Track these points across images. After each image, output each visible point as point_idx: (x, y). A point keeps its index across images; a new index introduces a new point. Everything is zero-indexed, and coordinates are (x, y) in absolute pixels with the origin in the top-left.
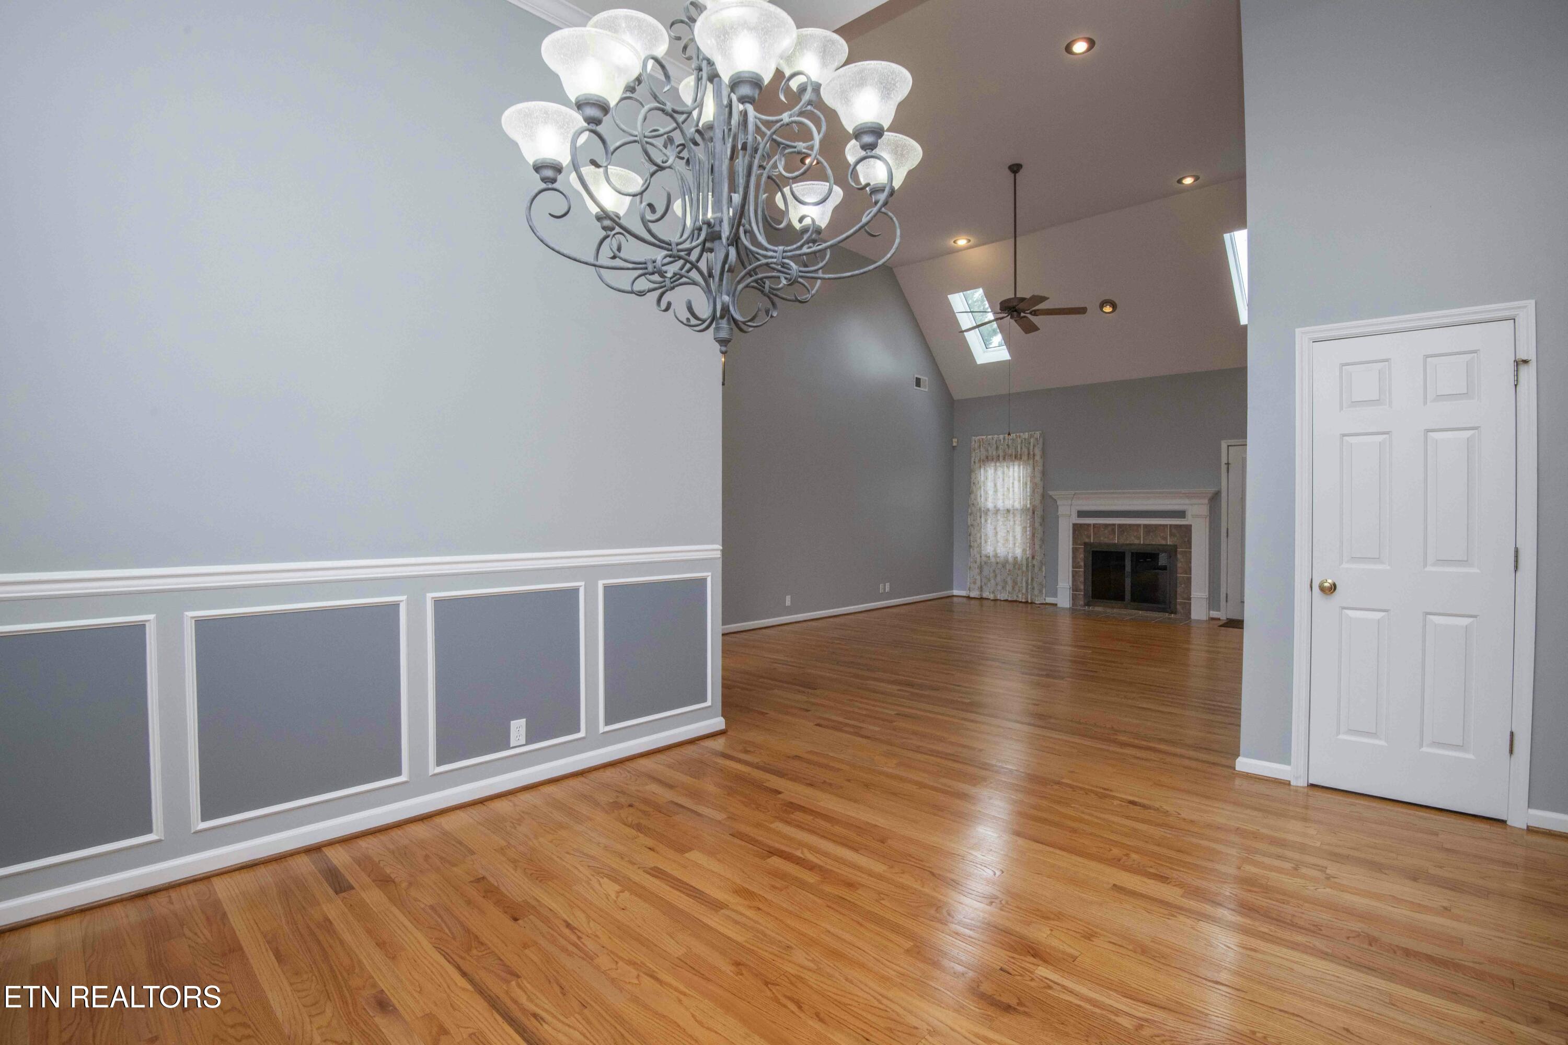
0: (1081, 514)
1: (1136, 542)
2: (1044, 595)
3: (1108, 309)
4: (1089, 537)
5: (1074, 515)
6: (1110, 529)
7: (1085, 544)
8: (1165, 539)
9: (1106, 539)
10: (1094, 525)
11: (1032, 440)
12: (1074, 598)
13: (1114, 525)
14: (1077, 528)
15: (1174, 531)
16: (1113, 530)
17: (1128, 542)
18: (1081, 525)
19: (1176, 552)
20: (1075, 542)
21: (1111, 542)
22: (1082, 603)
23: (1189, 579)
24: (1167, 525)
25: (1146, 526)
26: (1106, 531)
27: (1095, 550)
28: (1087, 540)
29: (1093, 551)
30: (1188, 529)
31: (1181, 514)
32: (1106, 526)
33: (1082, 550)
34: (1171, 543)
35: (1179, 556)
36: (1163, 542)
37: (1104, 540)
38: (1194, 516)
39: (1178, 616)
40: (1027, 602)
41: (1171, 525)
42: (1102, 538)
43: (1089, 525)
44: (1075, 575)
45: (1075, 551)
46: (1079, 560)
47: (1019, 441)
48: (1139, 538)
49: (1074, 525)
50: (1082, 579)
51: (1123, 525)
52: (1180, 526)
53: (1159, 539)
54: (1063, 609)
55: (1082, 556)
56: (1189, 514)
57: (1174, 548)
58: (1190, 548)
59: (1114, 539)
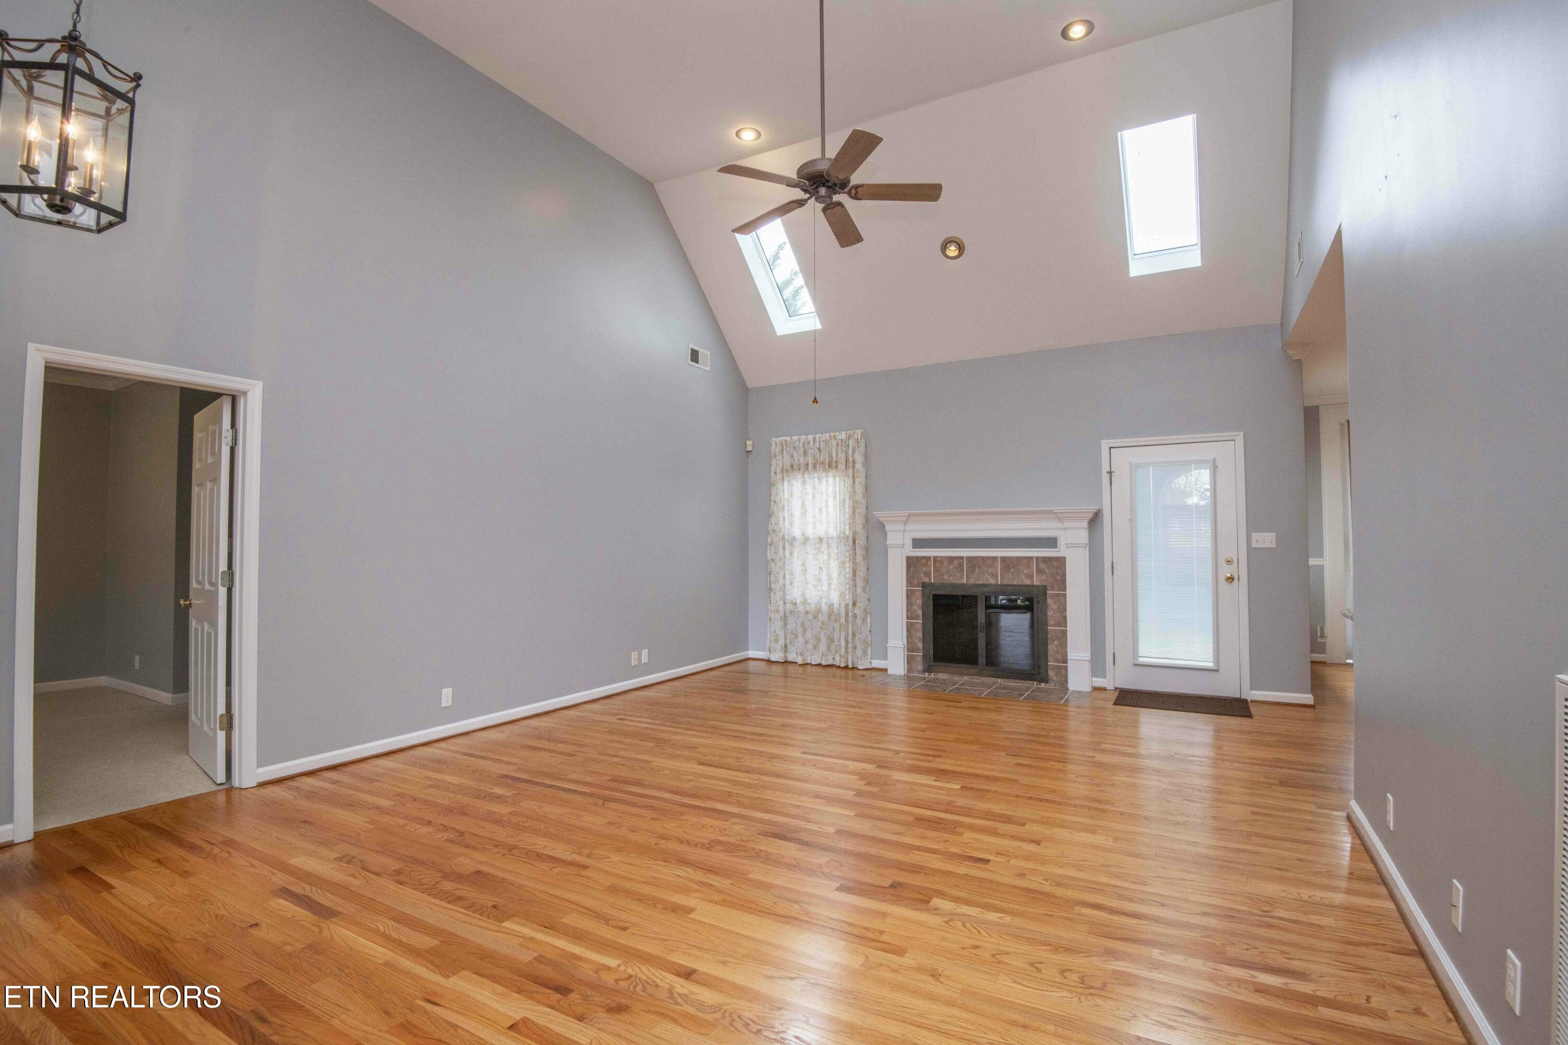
0: (918, 543)
1: (992, 581)
2: (869, 657)
3: (952, 251)
4: (928, 575)
5: (909, 543)
6: (956, 563)
7: (924, 585)
8: (1030, 576)
9: (951, 578)
10: (935, 558)
11: (851, 443)
12: (910, 660)
13: (962, 558)
14: (912, 563)
15: (1042, 566)
16: (961, 565)
17: (980, 582)
18: (918, 559)
19: (1045, 594)
20: (909, 582)
21: (958, 582)
22: (920, 667)
23: (1064, 633)
24: (1031, 558)
25: (1004, 559)
26: (951, 567)
27: (936, 592)
28: (926, 580)
29: (933, 595)
30: (1060, 562)
31: (1051, 542)
32: (951, 559)
33: (919, 594)
34: (1039, 584)
35: (1049, 601)
36: (1028, 582)
37: (949, 579)
38: (1068, 546)
39: (1051, 686)
40: (846, 667)
41: (1037, 558)
42: (946, 577)
43: (928, 558)
44: (910, 628)
45: (910, 595)
46: (916, 608)
47: (834, 443)
48: (995, 576)
49: (908, 558)
50: (920, 635)
51: (976, 558)
52: (1051, 559)
53: (1023, 577)
54: (895, 677)
55: (919, 602)
56: (1061, 542)
57: (1043, 590)
58: (1065, 589)
59: (962, 577)
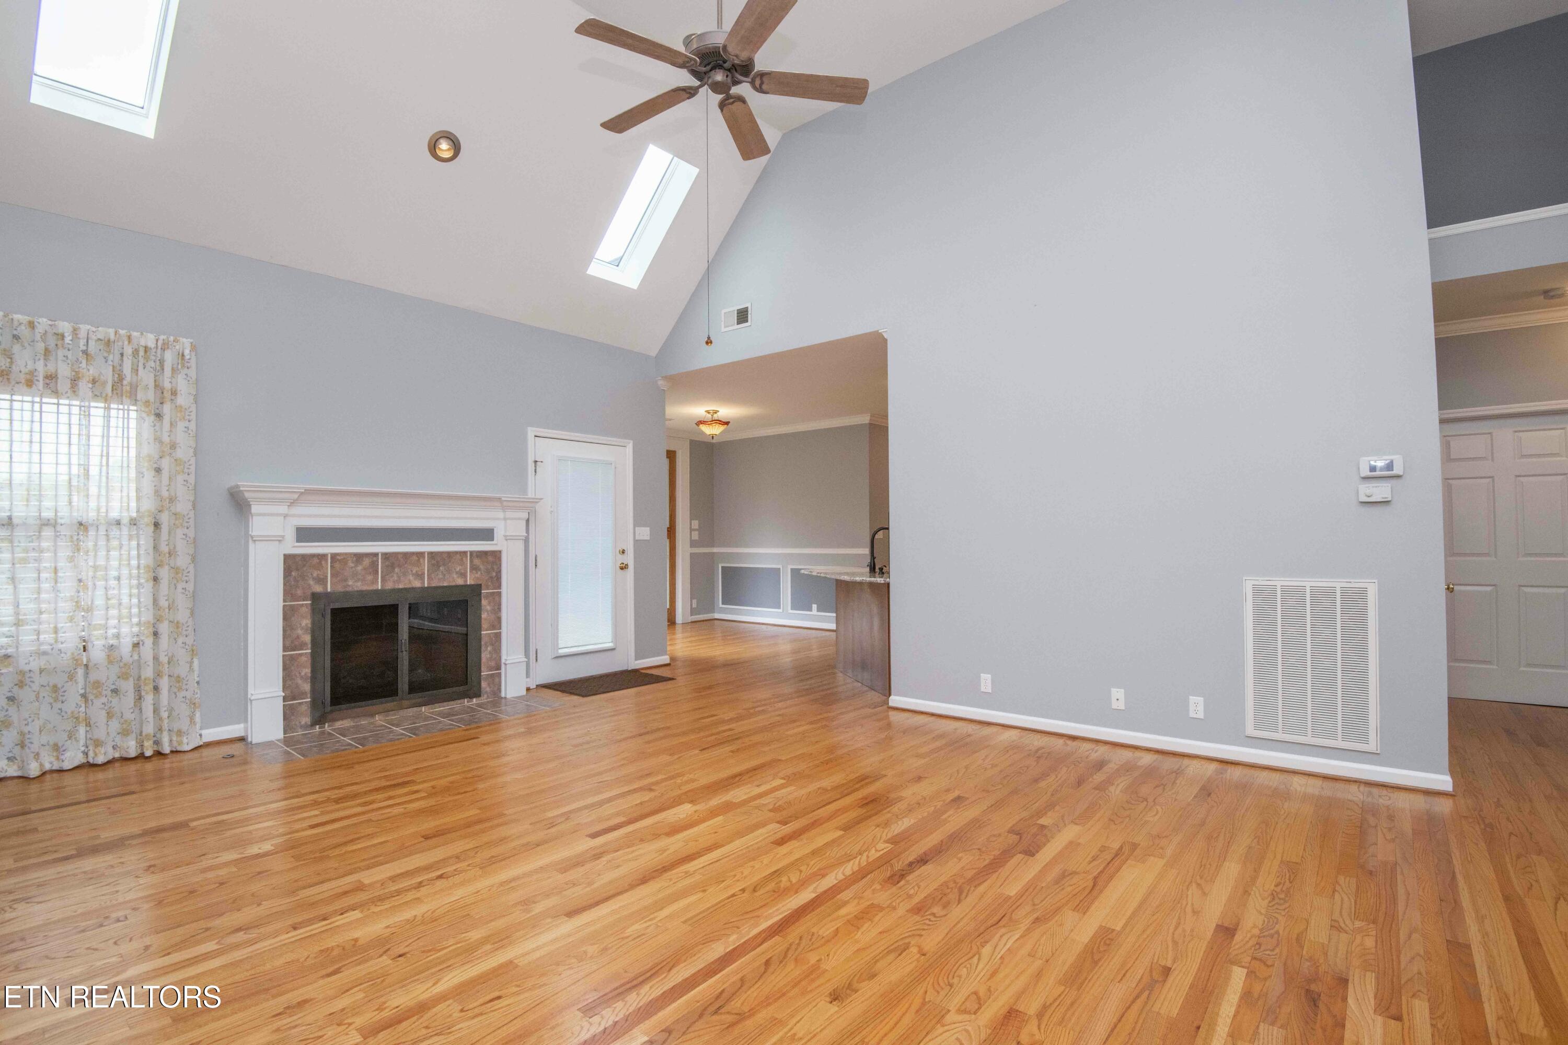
0: (304, 534)
1: (417, 584)
2: (198, 726)
3: (444, 147)
4: (322, 581)
5: (290, 535)
6: (367, 562)
7: (315, 597)
8: (463, 575)
9: (359, 584)
10: (334, 556)
11: (169, 357)
12: (289, 714)
13: (376, 555)
14: (292, 564)
15: (477, 561)
16: (374, 565)
17: (401, 586)
18: (305, 557)
19: (479, 594)
20: (289, 593)
21: (371, 588)
22: (306, 720)
23: (498, 636)
24: (465, 553)
25: (432, 555)
26: (360, 568)
27: (337, 606)
28: (318, 589)
29: (332, 610)
30: (496, 556)
31: (487, 534)
32: (359, 557)
33: (306, 611)
34: (472, 582)
35: (484, 602)
36: (460, 582)
37: (356, 585)
38: (507, 538)
39: (483, 699)
40: (141, 757)
41: (471, 553)
42: (350, 583)
43: (323, 557)
44: (288, 666)
45: (288, 614)
46: (300, 632)
47: (128, 350)
48: (420, 576)
49: (287, 557)
50: (307, 671)
51: (396, 554)
52: (485, 553)
53: (455, 576)
54: (269, 744)
55: (307, 622)
56: (499, 534)
57: (476, 590)
58: (499, 587)
59: (375, 581)
